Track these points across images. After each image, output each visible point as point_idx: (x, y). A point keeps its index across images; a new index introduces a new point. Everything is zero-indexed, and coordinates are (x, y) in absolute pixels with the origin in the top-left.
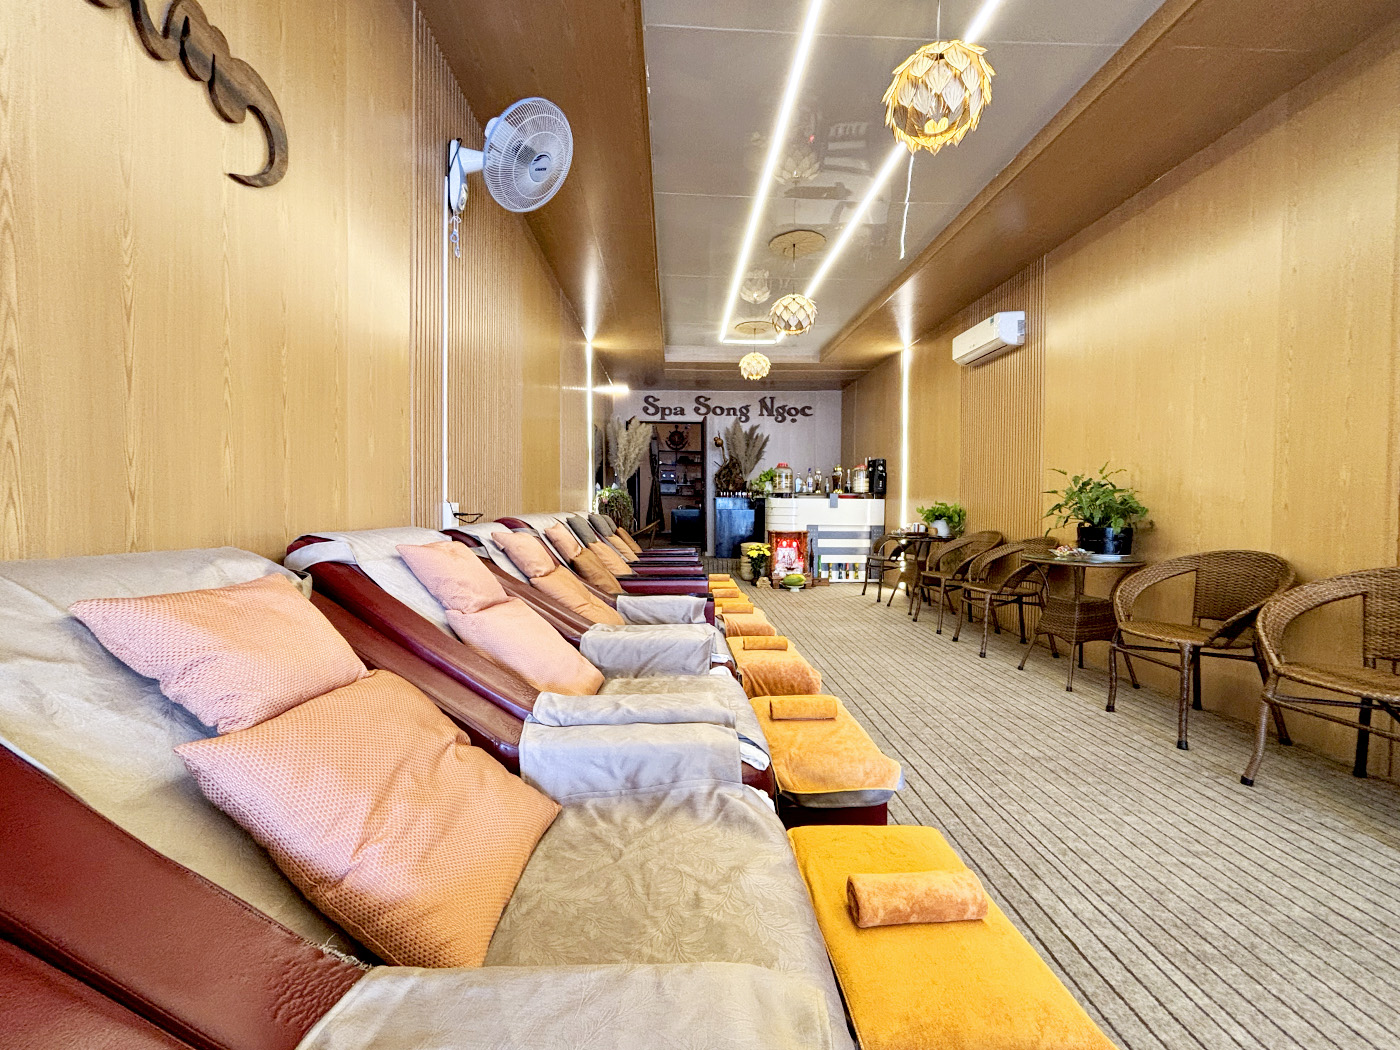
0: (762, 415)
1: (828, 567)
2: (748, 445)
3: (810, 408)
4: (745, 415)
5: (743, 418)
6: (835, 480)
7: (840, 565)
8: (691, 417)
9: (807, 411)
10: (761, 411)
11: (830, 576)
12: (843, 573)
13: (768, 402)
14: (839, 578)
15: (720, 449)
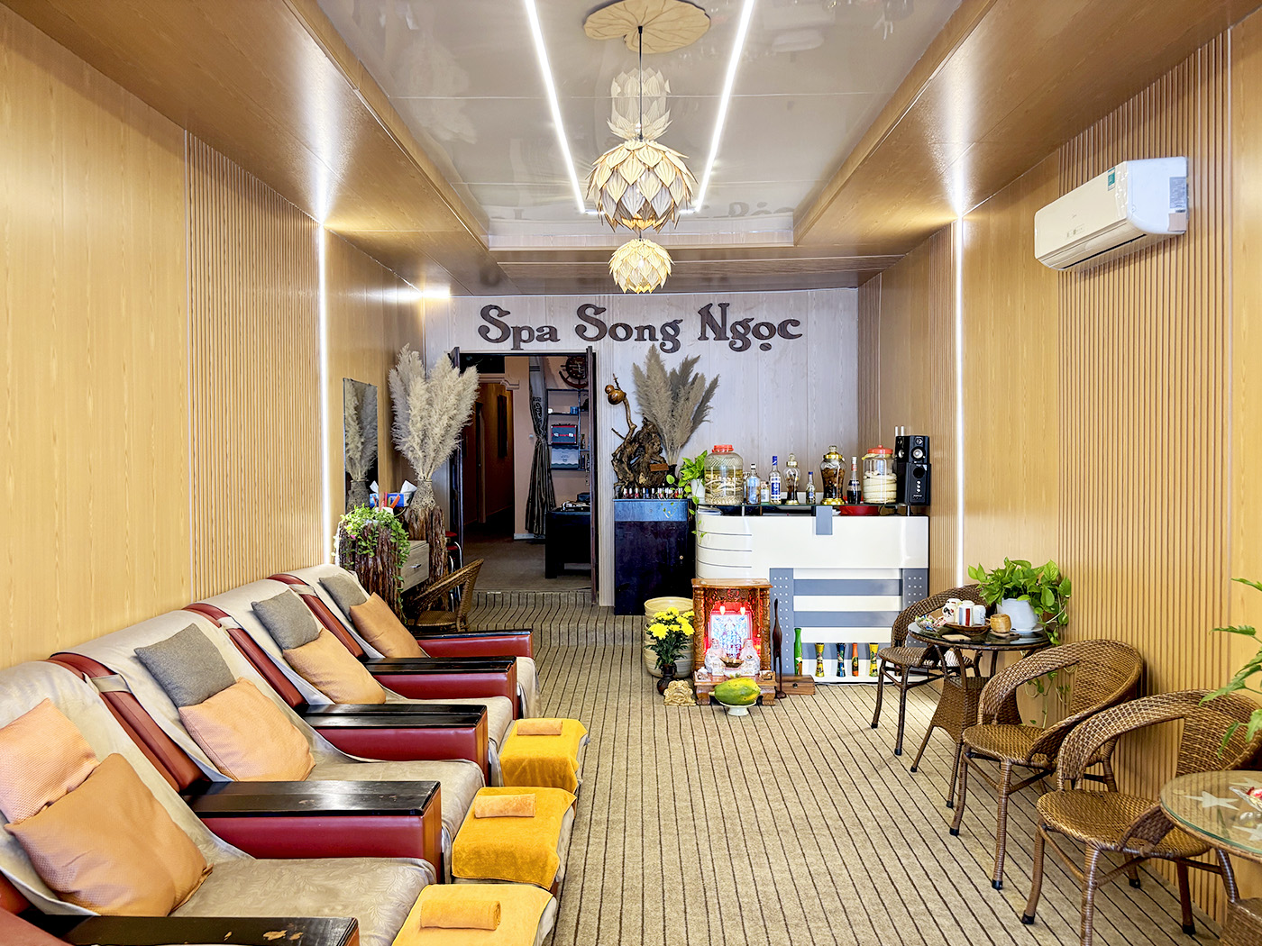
0: (703, 337)
1: (815, 651)
2: (676, 397)
3: (796, 323)
4: (674, 340)
5: (669, 345)
6: (828, 478)
7: (840, 647)
8: (570, 343)
9: (791, 329)
10: (703, 332)
11: (819, 670)
12: (847, 664)
13: (716, 314)
14: (838, 675)
15: (621, 407)
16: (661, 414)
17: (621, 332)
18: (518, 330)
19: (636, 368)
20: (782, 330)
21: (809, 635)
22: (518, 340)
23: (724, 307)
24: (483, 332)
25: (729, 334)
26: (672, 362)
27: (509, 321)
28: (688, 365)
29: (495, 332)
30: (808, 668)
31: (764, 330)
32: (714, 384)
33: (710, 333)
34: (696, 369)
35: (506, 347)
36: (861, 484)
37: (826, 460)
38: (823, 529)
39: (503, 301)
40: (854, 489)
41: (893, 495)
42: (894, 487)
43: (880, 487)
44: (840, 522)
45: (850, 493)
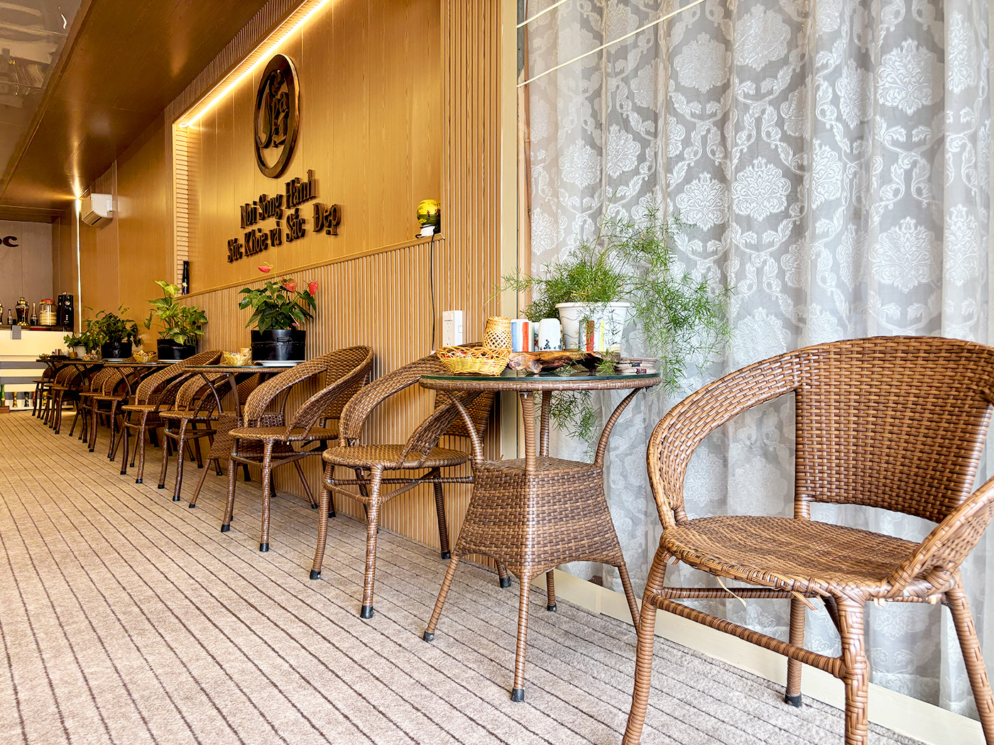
1: (12, 396)
6: (19, 312)
7: (26, 393)
11: (14, 404)
12: (30, 402)
14: (26, 406)
21: (8, 388)
30: (8, 403)
36: (38, 317)
37: (18, 304)
38: (17, 336)
40: (34, 318)
41: (54, 321)
42: (55, 318)
43: (48, 317)
44: (25, 333)
45: (32, 320)
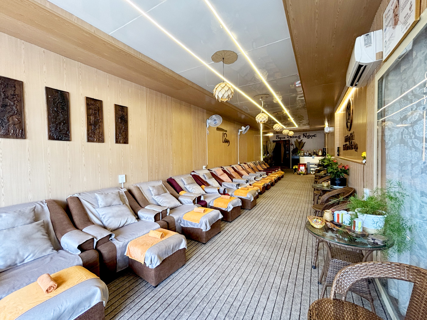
2: (299, 144)
6: (314, 152)
13: (305, 135)
15: (293, 146)
16: (298, 146)
17: (293, 137)
18: (280, 138)
19: (295, 141)
20: (314, 136)
21: (312, 169)
22: (280, 139)
23: (306, 134)
24: (277, 138)
25: (307, 137)
26: (299, 140)
27: (279, 137)
28: (301, 140)
29: (278, 138)
30: (311, 172)
31: (311, 136)
32: (305, 143)
33: (304, 137)
34: (302, 141)
35: (279, 140)
38: (313, 158)
39: (279, 135)
41: (322, 154)
43: (320, 153)
44: (315, 157)
45: (317, 154)
